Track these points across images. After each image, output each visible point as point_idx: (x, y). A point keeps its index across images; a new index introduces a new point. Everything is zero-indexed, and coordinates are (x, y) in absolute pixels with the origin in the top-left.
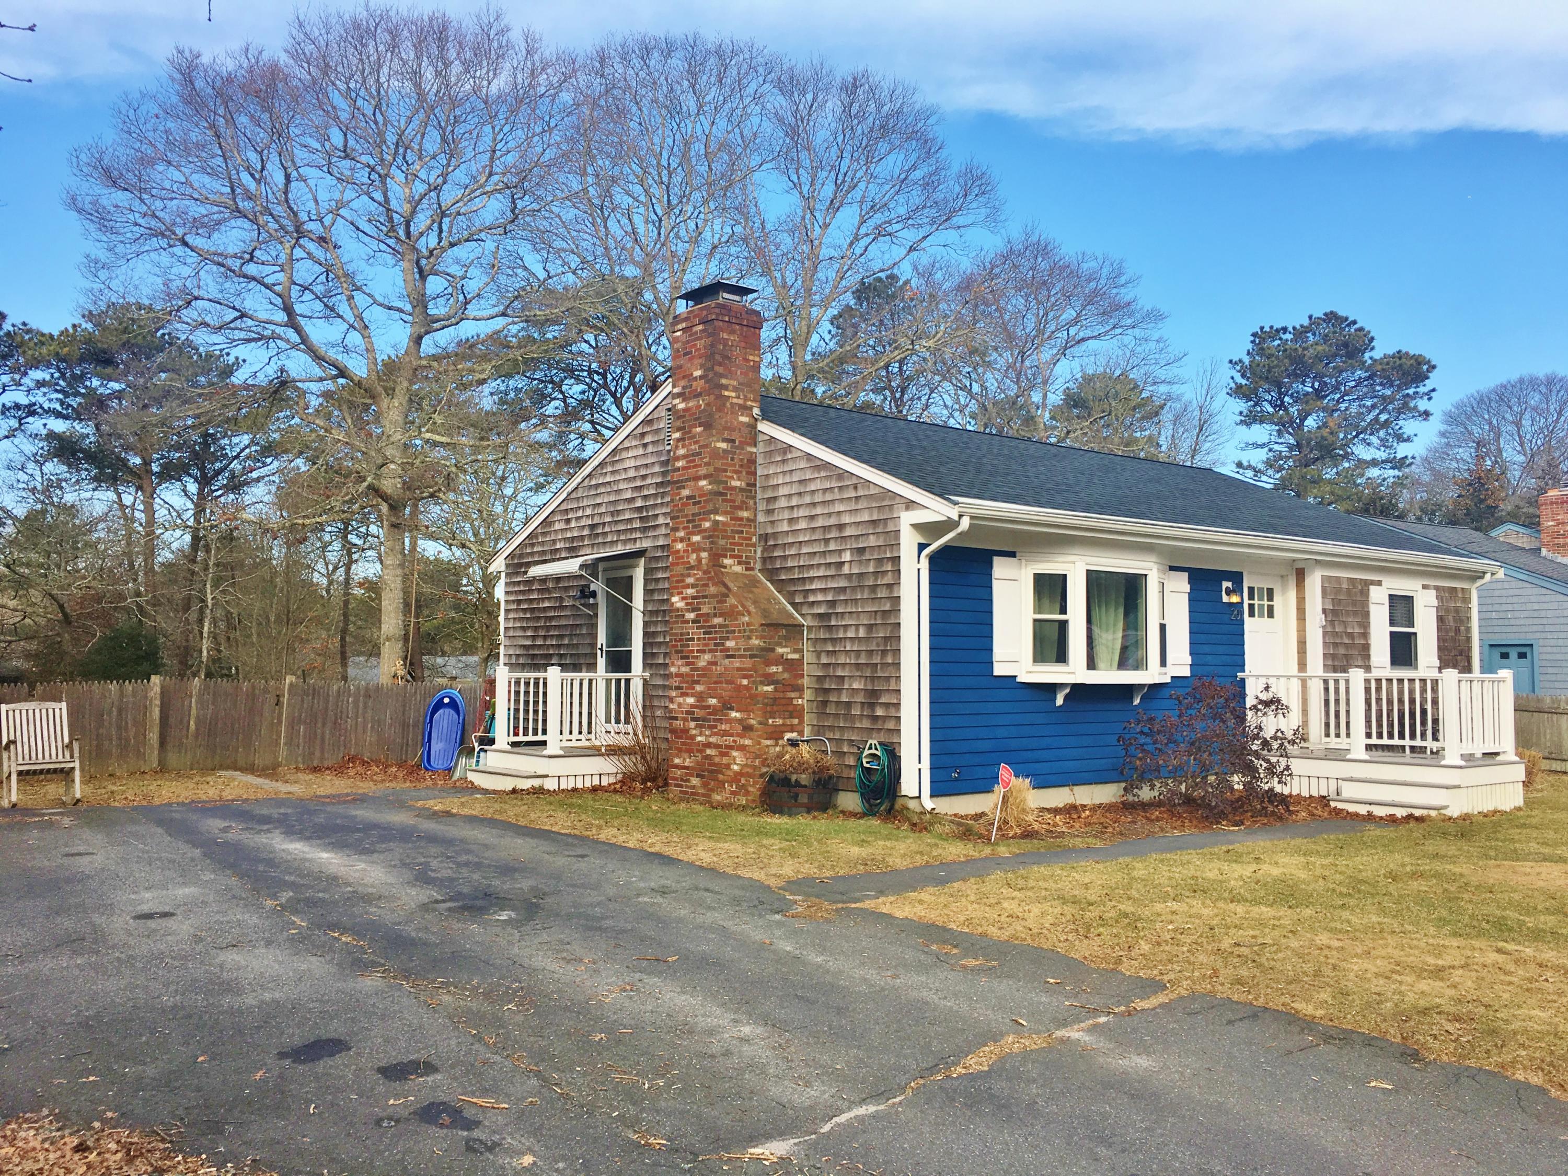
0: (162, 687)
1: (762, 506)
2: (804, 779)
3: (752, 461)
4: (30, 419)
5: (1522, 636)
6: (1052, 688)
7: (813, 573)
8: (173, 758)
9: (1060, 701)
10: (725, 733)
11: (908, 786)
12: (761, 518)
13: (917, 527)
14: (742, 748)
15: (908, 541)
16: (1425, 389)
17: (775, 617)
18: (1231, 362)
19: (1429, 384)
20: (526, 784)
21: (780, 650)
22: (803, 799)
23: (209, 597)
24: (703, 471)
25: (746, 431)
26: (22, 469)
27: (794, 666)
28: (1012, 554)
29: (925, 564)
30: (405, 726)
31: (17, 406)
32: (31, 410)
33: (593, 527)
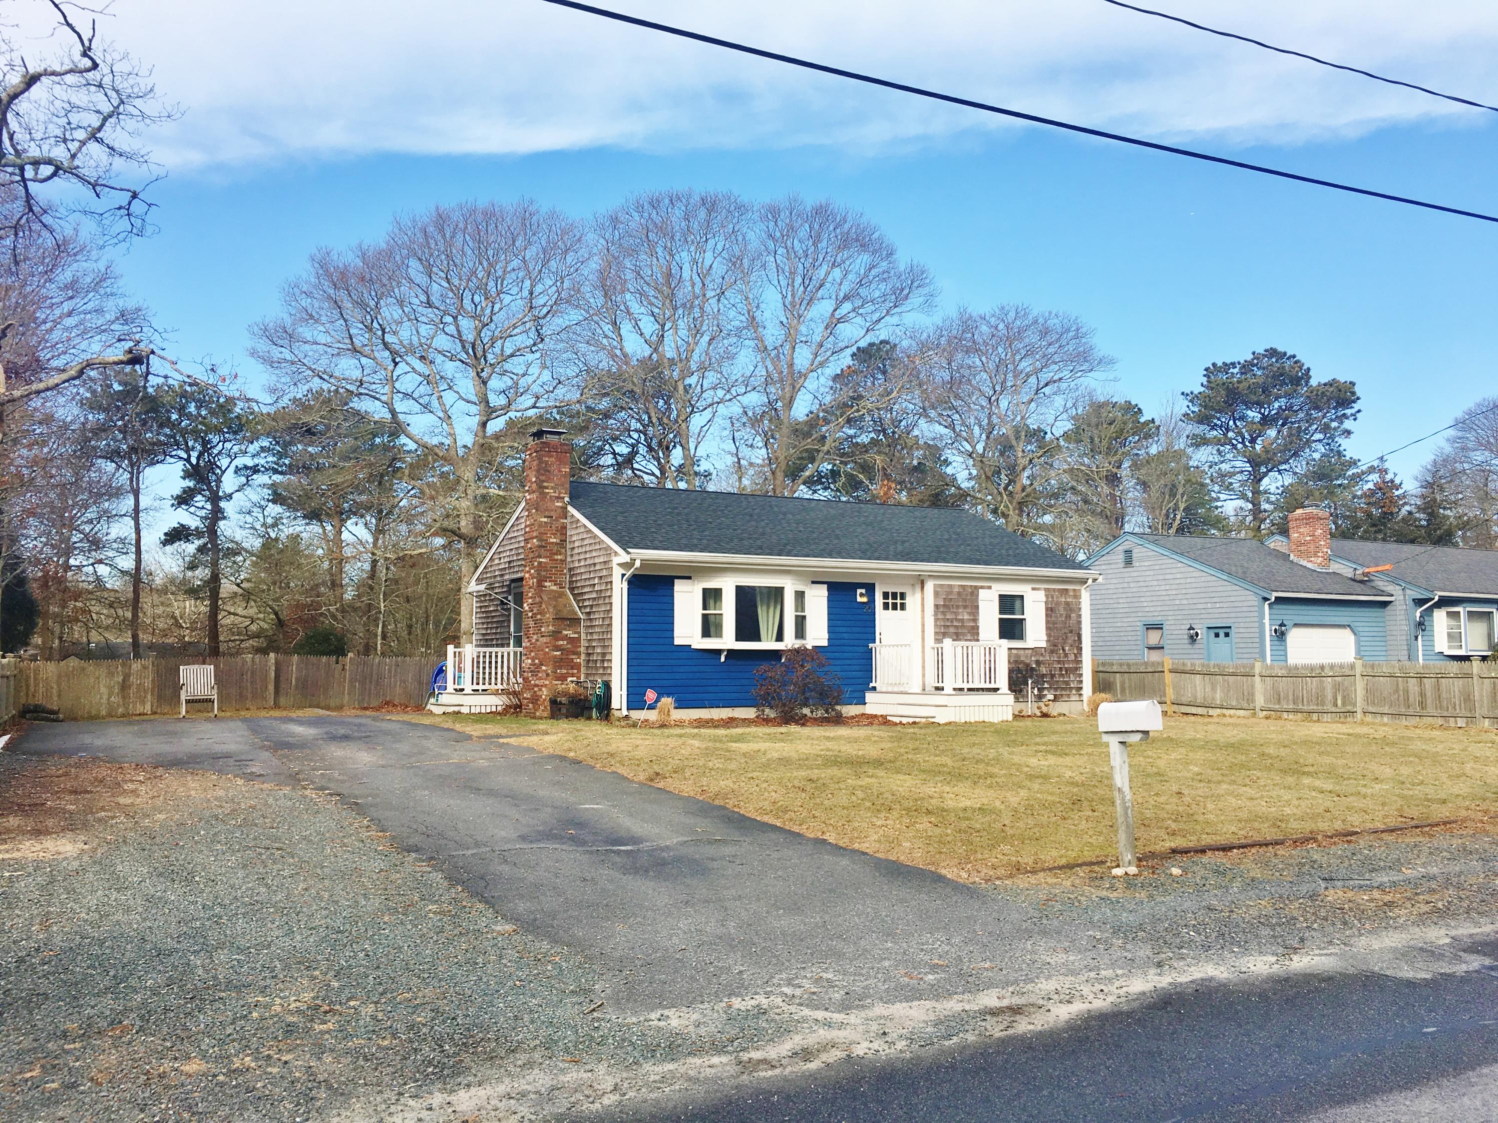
0: (276, 659)
1: (569, 553)
2: (564, 700)
3: (564, 528)
4: (255, 477)
5: (1225, 620)
6: (718, 652)
7: (586, 590)
8: (282, 701)
9: (723, 659)
10: (540, 679)
11: (615, 704)
12: (569, 559)
13: (620, 565)
14: (546, 686)
15: (617, 572)
16: (1353, 411)
17: (565, 614)
18: (1183, 394)
19: (1356, 406)
20: (451, 709)
21: (565, 632)
22: (564, 711)
23: (382, 605)
24: (535, 534)
25: (559, 511)
26: (249, 513)
27: (575, 641)
28: (689, 578)
29: (625, 585)
30: (420, 683)
31: (246, 467)
32: (255, 470)
33: (510, 562)
